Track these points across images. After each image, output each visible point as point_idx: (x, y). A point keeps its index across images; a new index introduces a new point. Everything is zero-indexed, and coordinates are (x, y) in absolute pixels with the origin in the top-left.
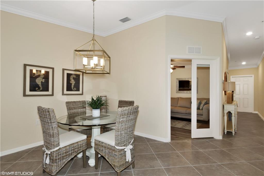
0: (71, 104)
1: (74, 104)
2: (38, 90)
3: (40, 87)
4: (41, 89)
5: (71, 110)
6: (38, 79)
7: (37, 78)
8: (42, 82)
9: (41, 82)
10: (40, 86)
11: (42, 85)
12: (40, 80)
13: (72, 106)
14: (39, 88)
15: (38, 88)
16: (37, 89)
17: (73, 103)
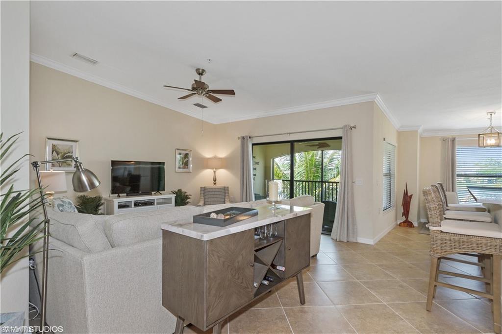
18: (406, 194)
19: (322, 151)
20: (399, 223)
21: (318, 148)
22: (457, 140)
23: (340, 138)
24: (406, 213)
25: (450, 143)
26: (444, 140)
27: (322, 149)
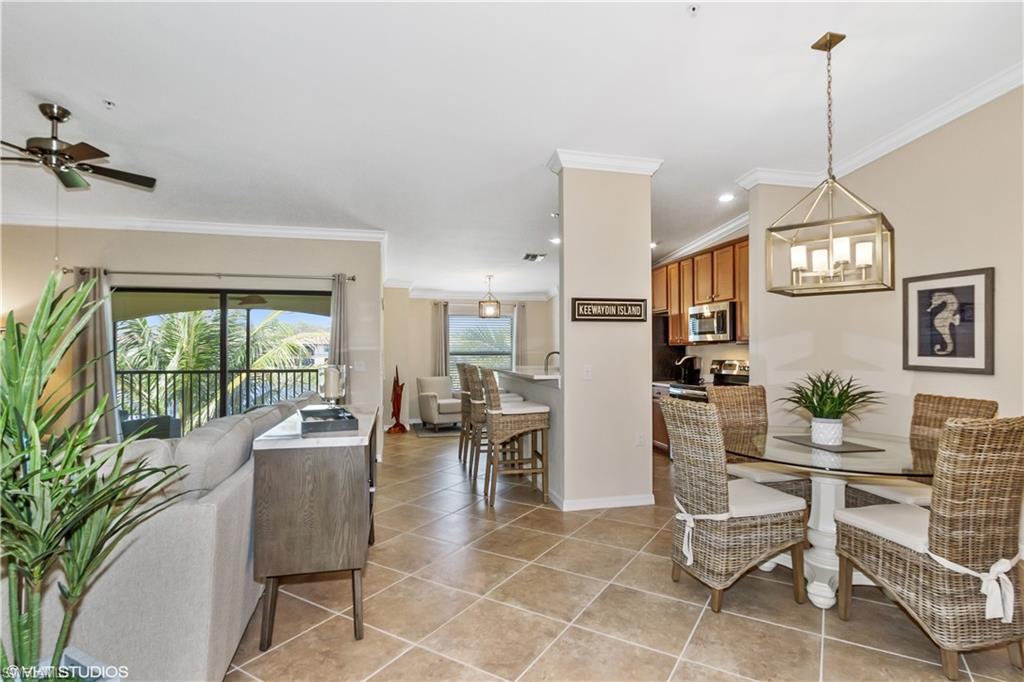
0: (931, 405)
1: (941, 406)
2: (940, 353)
3: (946, 343)
4: (950, 348)
5: (922, 427)
6: (939, 316)
7: (936, 314)
8: (952, 326)
9: (948, 324)
10: (948, 339)
11: (953, 335)
12: (947, 319)
13: (929, 412)
14: (944, 346)
15: (942, 346)
16: (939, 350)
17: (939, 403)
18: (396, 382)
19: (248, 310)
20: (386, 429)
21: (240, 304)
22: (450, 305)
23: (329, 294)
24: (396, 413)
25: (442, 309)
26: (436, 304)
27: (248, 306)
